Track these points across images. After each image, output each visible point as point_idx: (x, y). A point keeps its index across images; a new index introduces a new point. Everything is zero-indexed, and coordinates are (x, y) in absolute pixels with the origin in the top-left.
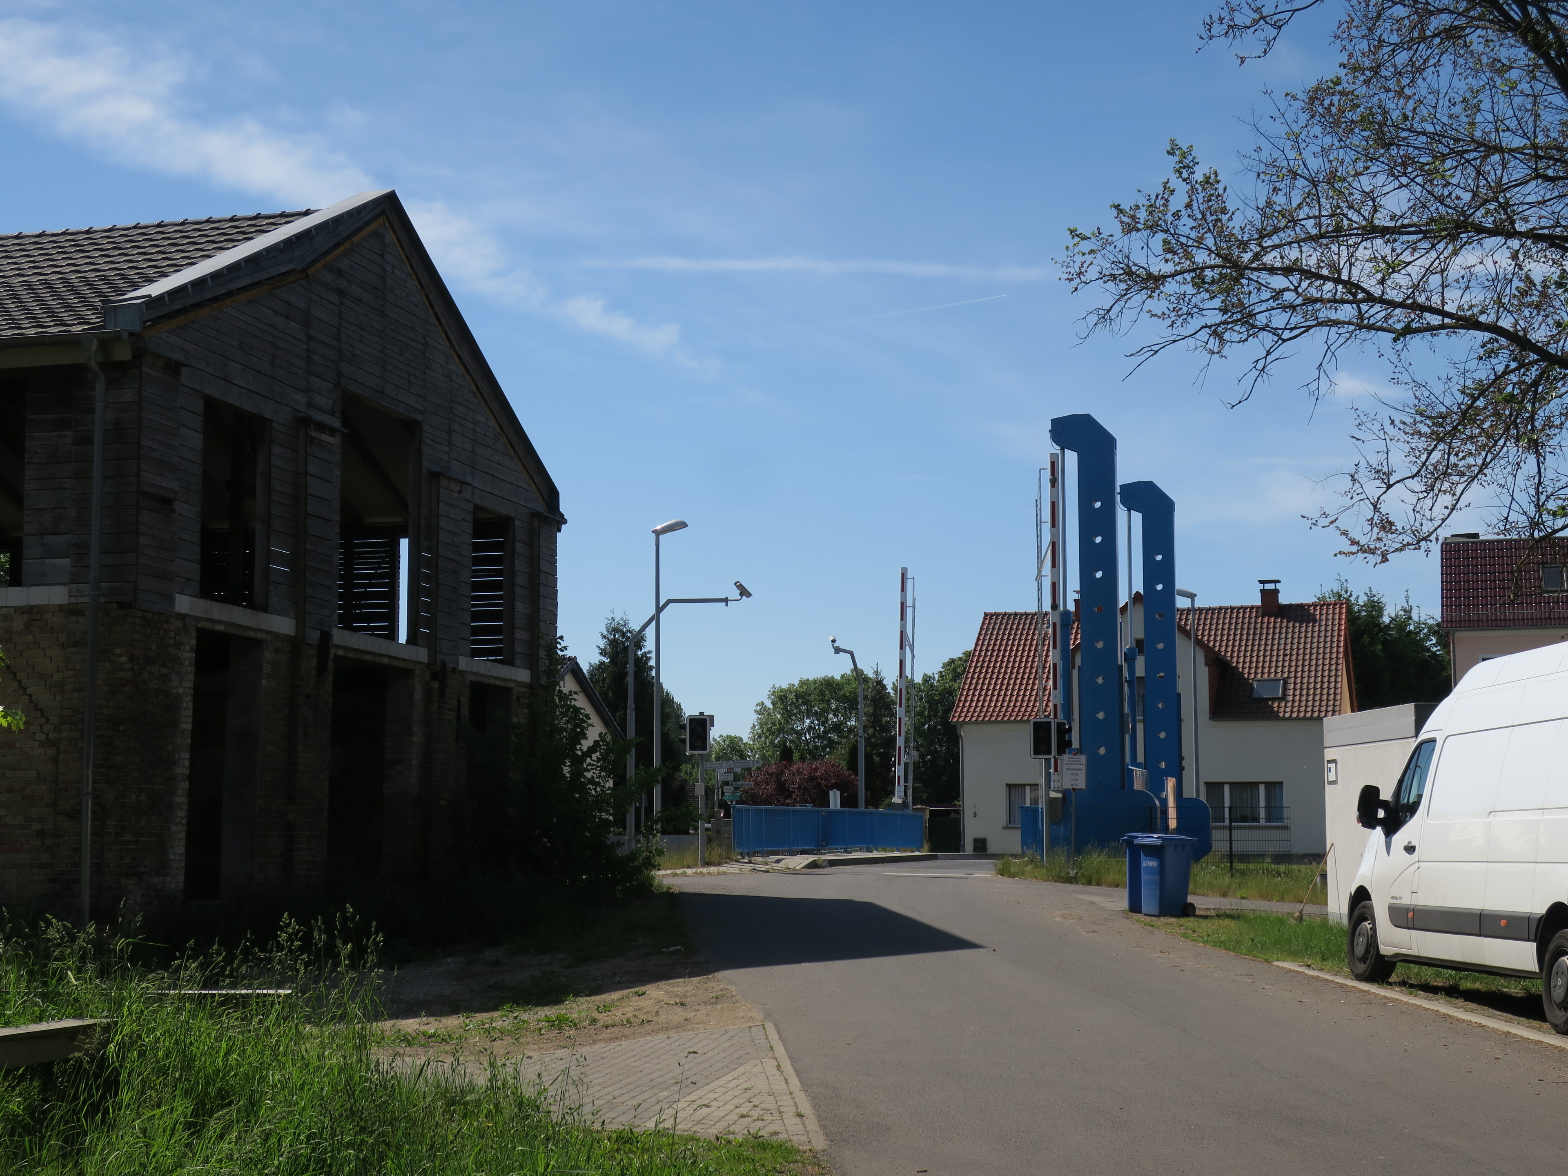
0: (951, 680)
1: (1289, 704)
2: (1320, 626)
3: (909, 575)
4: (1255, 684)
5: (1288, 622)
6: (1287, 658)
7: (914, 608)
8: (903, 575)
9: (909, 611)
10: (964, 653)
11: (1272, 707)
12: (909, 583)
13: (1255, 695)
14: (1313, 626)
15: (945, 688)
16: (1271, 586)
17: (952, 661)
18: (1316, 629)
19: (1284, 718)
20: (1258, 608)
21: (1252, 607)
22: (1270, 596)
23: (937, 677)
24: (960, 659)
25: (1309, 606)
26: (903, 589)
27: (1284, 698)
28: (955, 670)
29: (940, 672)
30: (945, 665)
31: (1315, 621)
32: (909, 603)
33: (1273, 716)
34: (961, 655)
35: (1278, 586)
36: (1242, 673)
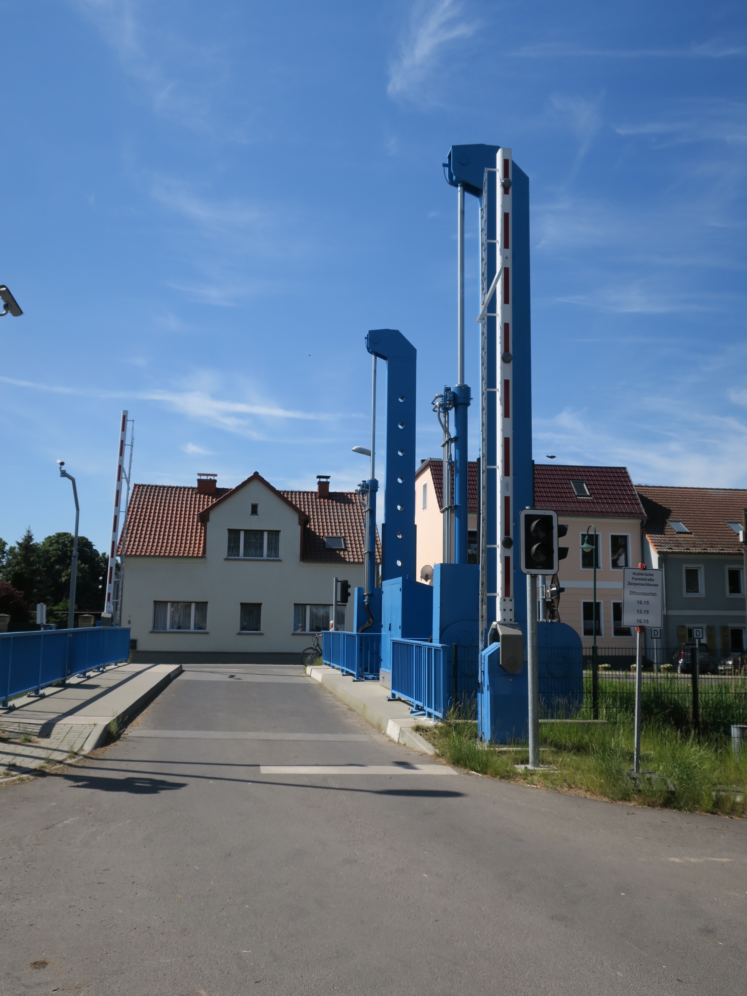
0: (49, 546)
1: (351, 553)
2: (357, 506)
3: (129, 418)
4: (325, 539)
5: (336, 502)
6: (342, 524)
7: (132, 446)
8: (124, 417)
9: (127, 450)
10: (56, 534)
11: (339, 555)
12: (129, 425)
13: (327, 547)
14: (353, 506)
15: (45, 550)
16: (324, 480)
17: (50, 537)
18: (355, 508)
19: (349, 562)
20: (316, 493)
21: (312, 493)
22: (323, 486)
23: (41, 544)
24: (54, 536)
25: (347, 494)
26: (123, 429)
27: (345, 550)
28: (51, 541)
29: (43, 542)
30: (46, 539)
31: (353, 503)
32: (128, 441)
33: (342, 561)
34: (54, 535)
35: (329, 480)
36: (315, 533)
